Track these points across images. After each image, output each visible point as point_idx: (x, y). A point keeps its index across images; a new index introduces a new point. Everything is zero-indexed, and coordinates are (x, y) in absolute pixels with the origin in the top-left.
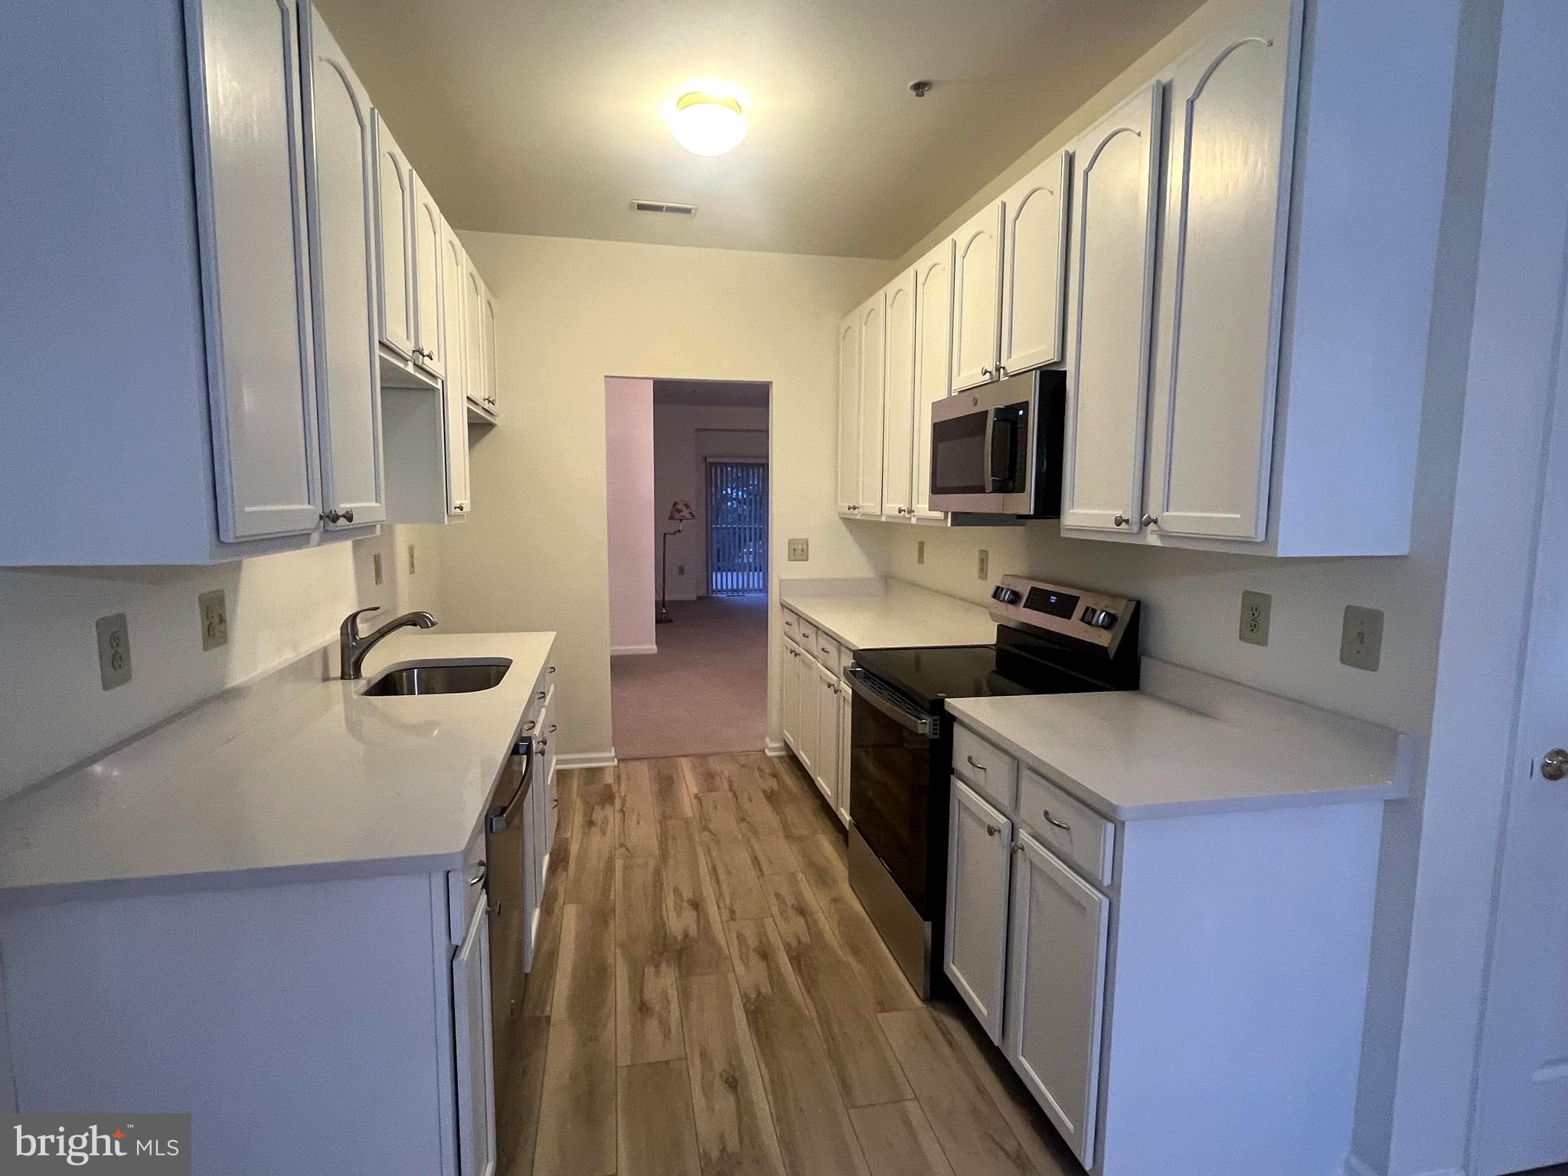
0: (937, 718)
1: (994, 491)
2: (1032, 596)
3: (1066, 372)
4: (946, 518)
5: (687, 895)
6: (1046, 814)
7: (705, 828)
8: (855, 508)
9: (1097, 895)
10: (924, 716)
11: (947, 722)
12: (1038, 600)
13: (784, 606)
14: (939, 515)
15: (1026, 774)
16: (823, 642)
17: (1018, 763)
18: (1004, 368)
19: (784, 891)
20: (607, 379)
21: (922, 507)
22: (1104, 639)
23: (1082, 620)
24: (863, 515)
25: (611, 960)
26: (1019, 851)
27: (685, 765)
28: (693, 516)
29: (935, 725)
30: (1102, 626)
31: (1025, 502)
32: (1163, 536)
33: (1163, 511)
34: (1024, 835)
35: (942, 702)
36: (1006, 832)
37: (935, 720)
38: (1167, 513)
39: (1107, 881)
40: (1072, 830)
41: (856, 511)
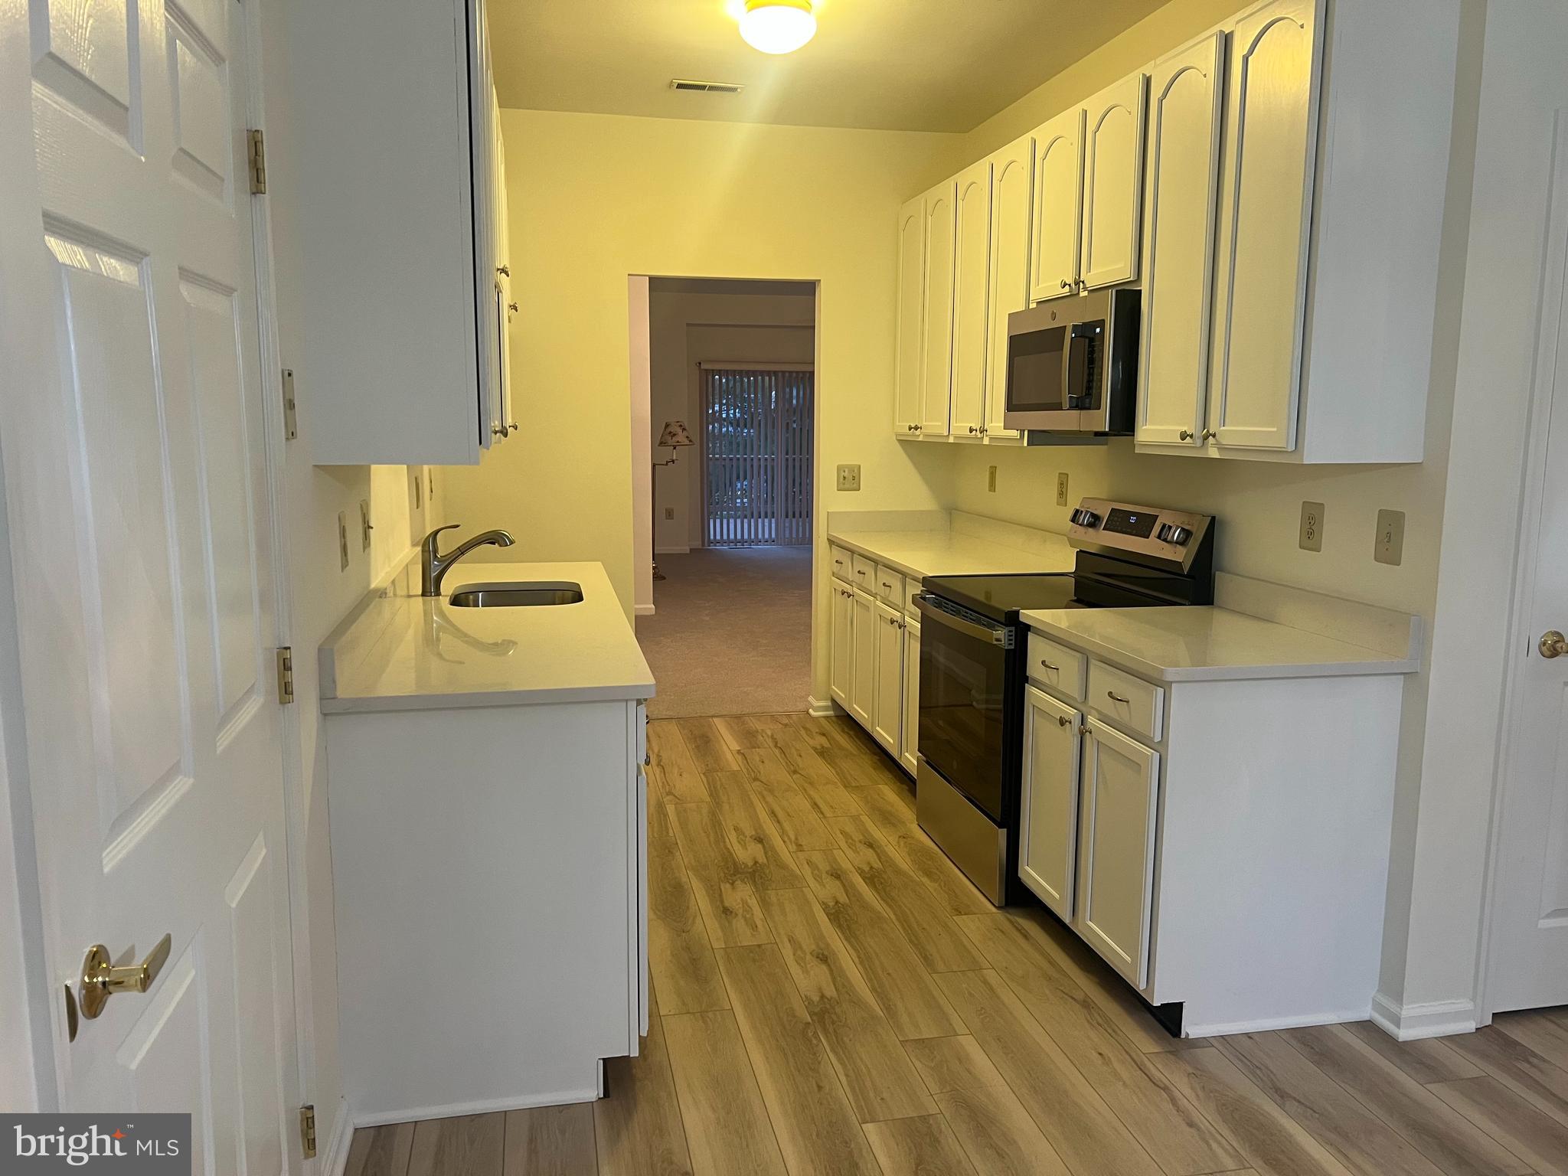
0: (1013, 628)
1: (1071, 408)
2: (1111, 518)
3: (1141, 290)
4: (1022, 436)
5: (749, 832)
6: (1110, 694)
7: (756, 779)
8: (916, 428)
9: (1148, 751)
10: (999, 628)
11: (1022, 631)
12: (1119, 521)
13: (832, 542)
14: (1015, 433)
15: (1093, 662)
16: (885, 576)
17: (1086, 656)
18: (1083, 282)
19: (850, 828)
20: (630, 277)
21: (996, 425)
22: (1179, 555)
23: (1159, 537)
24: (926, 436)
25: (684, 879)
26: (1088, 733)
27: (720, 725)
28: (690, 441)
29: (1010, 636)
30: (1177, 543)
31: (1101, 419)
32: (1221, 448)
33: (1220, 427)
34: (1092, 720)
35: (1017, 613)
36: (1077, 722)
37: (1010, 631)
38: (1224, 428)
39: (1158, 738)
40: (1130, 703)
41: (918, 432)
